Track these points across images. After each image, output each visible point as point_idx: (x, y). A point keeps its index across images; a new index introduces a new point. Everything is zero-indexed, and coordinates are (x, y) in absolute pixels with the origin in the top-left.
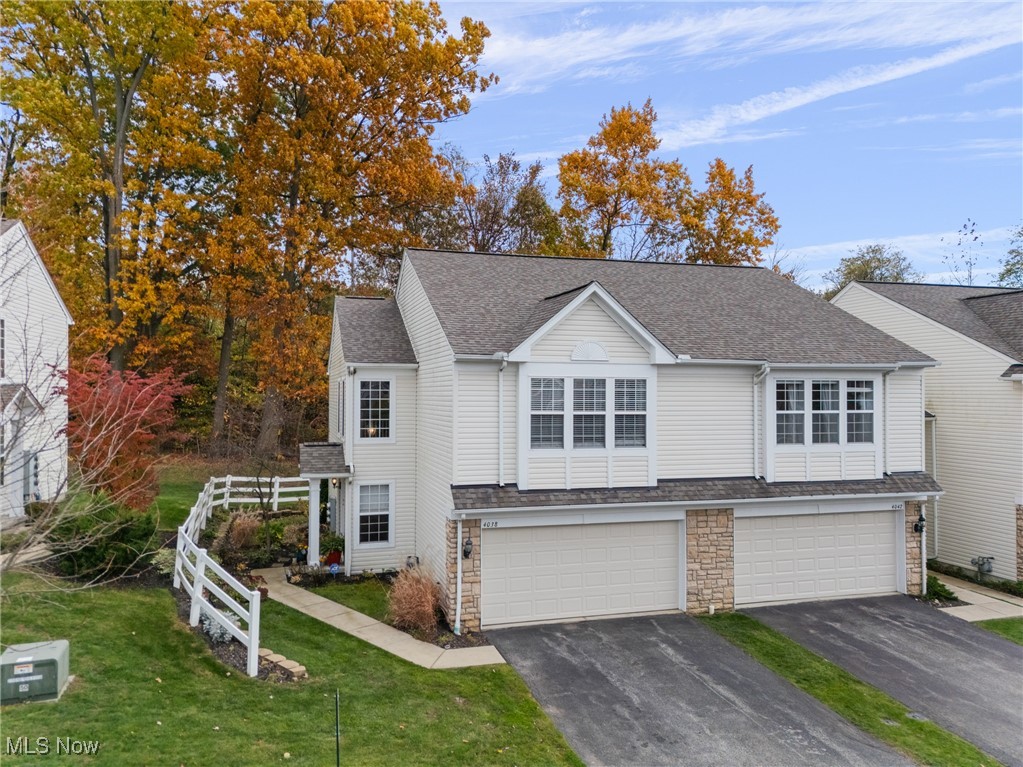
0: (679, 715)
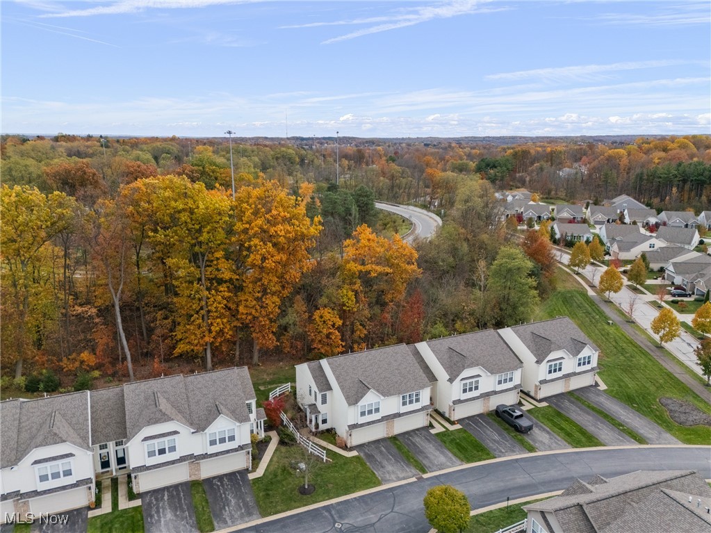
0: (385, 463)
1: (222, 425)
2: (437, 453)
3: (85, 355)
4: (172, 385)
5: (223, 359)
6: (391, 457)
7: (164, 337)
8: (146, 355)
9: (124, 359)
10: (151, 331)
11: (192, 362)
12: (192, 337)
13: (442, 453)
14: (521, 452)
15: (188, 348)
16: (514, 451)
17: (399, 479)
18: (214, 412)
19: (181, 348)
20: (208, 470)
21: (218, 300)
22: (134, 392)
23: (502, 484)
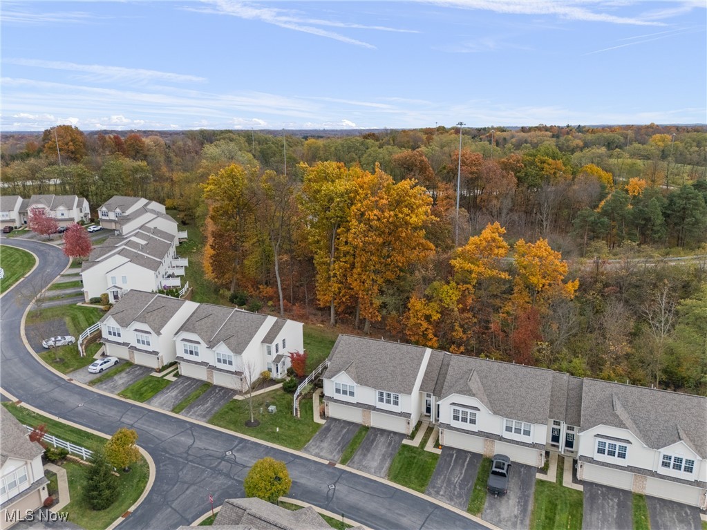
0: (329, 439)
2: (378, 458)
6: (340, 438)
13: (383, 460)
14: (460, 506)
16: (451, 499)
17: (317, 455)
23: (383, 511)
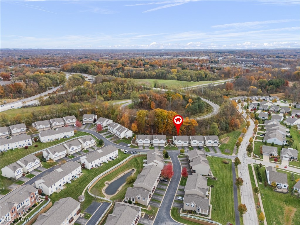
1: (162, 140)
3: (148, 131)
4: (157, 136)
5: (164, 134)
7: (157, 130)
8: (155, 132)
9: (152, 132)
10: (155, 129)
11: (160, 134)
12: (161, 131)
15: (160, 132)
18: (161, 139)
19: (159, 132)
20: (160, 145)
21: (165, 126)
22: (154, 136)
